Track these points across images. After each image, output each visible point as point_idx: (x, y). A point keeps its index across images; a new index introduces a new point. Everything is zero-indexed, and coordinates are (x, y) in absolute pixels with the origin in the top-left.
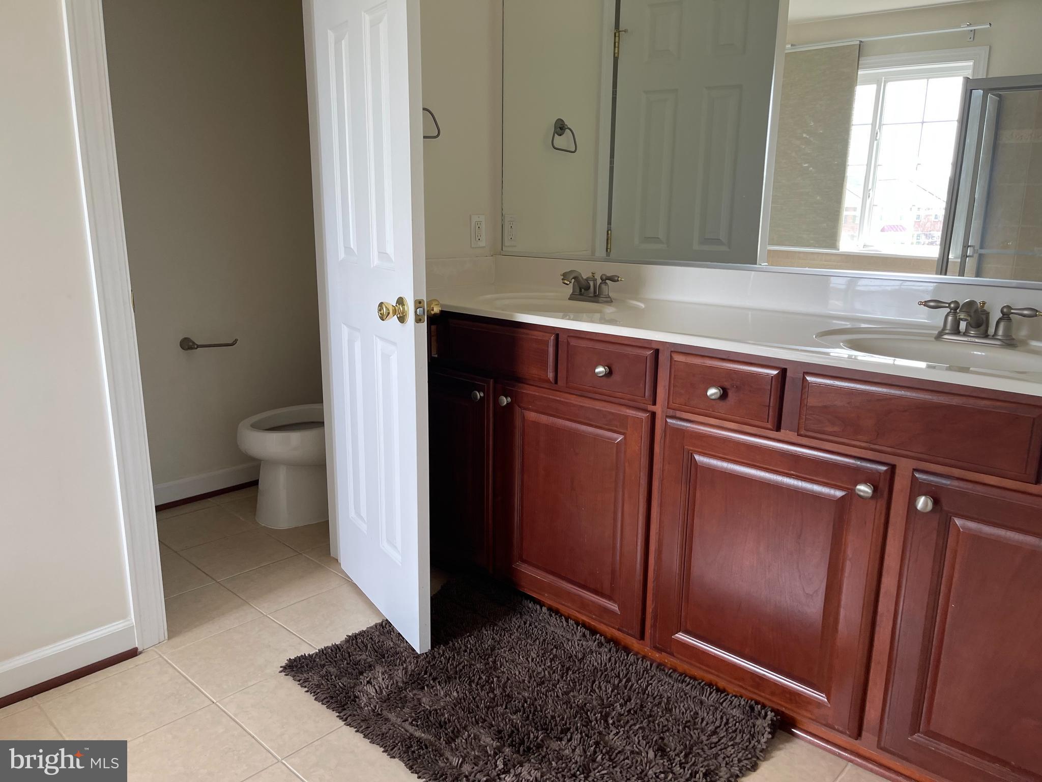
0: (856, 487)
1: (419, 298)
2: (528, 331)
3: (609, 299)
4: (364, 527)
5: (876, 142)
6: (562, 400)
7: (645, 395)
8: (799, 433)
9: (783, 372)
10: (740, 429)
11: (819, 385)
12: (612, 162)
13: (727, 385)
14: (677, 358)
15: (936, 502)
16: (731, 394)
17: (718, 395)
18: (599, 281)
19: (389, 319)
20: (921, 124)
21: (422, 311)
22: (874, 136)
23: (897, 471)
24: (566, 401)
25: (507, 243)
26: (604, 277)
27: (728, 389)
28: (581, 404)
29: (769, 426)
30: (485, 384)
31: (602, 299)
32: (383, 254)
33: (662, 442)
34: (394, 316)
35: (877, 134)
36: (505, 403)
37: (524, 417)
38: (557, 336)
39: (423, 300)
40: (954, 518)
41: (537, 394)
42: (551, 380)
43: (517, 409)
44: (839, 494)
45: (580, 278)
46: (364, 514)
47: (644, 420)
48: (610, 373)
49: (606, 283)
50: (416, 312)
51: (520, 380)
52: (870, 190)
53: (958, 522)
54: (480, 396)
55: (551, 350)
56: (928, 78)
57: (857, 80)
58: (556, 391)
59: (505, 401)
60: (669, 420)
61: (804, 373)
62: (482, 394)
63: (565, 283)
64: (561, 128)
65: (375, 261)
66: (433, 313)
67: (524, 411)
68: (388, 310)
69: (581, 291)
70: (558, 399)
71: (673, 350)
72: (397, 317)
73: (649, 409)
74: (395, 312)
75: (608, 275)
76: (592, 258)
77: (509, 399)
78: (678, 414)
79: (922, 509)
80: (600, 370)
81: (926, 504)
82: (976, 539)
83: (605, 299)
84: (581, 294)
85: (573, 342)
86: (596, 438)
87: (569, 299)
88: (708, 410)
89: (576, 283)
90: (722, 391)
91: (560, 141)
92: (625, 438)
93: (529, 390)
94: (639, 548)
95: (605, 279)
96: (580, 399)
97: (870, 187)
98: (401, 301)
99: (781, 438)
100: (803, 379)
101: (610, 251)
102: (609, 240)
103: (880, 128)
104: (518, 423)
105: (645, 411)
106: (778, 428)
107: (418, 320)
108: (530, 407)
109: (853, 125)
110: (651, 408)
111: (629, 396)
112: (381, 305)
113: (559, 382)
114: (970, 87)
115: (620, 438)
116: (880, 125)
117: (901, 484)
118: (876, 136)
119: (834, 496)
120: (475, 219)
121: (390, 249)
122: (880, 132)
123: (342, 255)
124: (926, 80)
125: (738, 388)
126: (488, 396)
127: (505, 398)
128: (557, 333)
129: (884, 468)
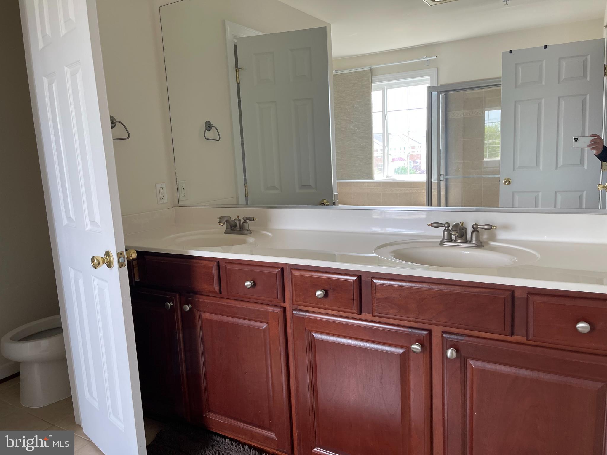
0: (411, 346)
1: (120, 251)
2: (200, 261)
3: (249, 232)
4: (96, 405)
5: (385, 121)
6: (225, 304)
7: (278, 297)
8: (374, 315)
9: (360, 278)
10: (337, 314)
11: (382, 285)
12: (242, 141)
13: (327, 287)
14: (296, 273)
15: (457, 351)
16: (330, 293)
17: (323, 295)
18: (242, 221)
19: (100, 267)
20: (407, 111)
21: (123, 260)
22: (384, 118)
23: (433, 334)
24: (229, 304)
25: (182, 198)
26: (245, 219)
27: (328, 290)
28: (238, 306)
29: (355, 311)
30: (174, 297)
31: (245, 232)
32: (93, 223)
33: (292, 325)
34: (103, 264)
35: (386, 116)
36: (188, 309)
37: (201, 317)
38: (218, 262)
39: (123, 252)
40: (469, 360)
41: (209, 301)
42: (217, 291)
43: (197, 312)
44: (401, 351)
45: (230, 221)
46: (95, 395)
47: (279, 313)
48: (254, 285)
49: (246, 222)
50: (119, 260)
51: (196, 293)
52: (386, 146)
53: (472, 362)
54: (171, 306)
55: (215, 272)
56: (408, 86)
57: (372, 88)
58: (222, 298)
59: (187, 308)
60: (294, 312)
61: (372, 277)
62: (172, 304)
63: (220, 225)
64: (209, 126)
65: (89, 227)
66: (131, 258)
67: (201, 313)
68: (99, 261)
69: (231, 227)
70: (223, 303)
71: (292, 268)
72: (106, 264)
73: (281, 306)
74: (104, 262)
75: (248, 217)
76: (237, 205)
77: (190, 306)
78: (300, 307)
79: (450, 357)
80: (248, 283)
81: (452, 353)
82: (483, 371)
83: (247, 232)
84: (232, 230)
85: (229, 266)
86: (249, 327)
87: (224, 233)
88: (318, 304)
89: (227, 223)
90: (324, 292)
91: (209, 134)
92: (268, 326)
93: (203, 299)
94: (284, 385)
95: (246, 220)
96: (237, 302)
97: (386, 145)
98: (107, 254)
99: (364, 318)
100: (371, 282)
101: (248, 196)
102: (246, 190)
103: (387, 113)
104: (198, 321)
105: (279, 307)
106: (361, 312)
107: (121, 265)
108: (205, 310)
109: (373, 112)
110: (283, 305)
111: (268, 299)
112: (93, 258)
113: (222, 293)
114: (430, 91)
115: (265, 326)
116: (387, 112)
117: (436, 341)
118: (386, 118)
119: (399, 353)
120: (159, 186)
121: (97, 219)
122: (387, 115)
123: (65, 221)
124: (407, 87)
125: (334, 290)
126: (176, 304)
127: (187, 306)
128: (218, 261)
129: (425, 332)
